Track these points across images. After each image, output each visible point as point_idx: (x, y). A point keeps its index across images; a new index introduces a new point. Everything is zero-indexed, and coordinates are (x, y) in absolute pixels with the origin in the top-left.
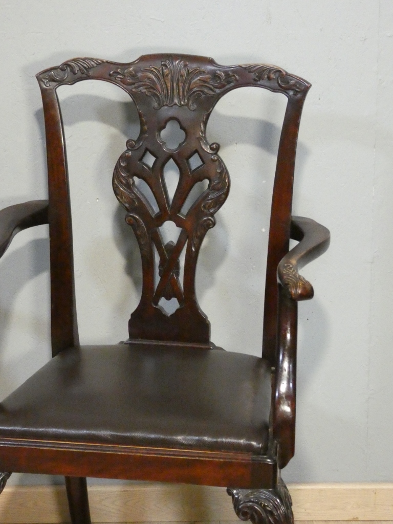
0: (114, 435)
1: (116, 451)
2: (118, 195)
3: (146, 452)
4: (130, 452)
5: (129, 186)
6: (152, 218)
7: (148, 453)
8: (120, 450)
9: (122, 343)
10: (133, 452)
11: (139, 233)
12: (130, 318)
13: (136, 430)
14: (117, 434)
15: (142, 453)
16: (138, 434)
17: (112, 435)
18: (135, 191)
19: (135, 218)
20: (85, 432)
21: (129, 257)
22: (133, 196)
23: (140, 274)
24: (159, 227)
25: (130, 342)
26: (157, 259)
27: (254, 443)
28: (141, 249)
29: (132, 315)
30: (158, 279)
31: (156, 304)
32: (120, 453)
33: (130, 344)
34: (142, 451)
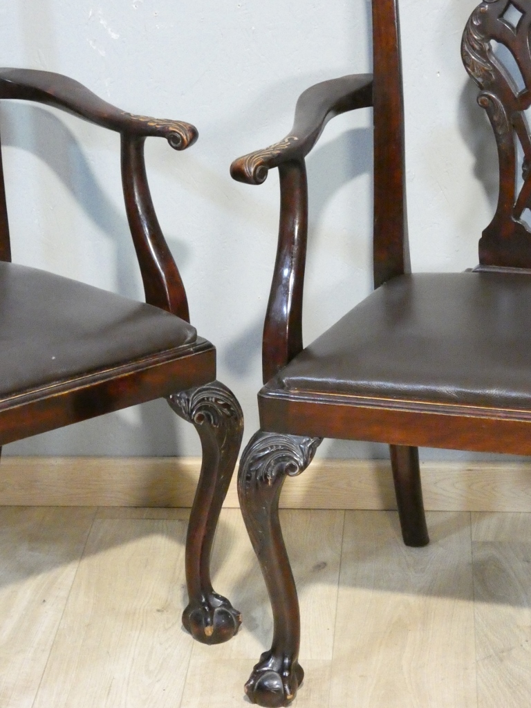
0: (461, 392)
1: (464, 413)
2: (469, 66)
3: (505, 415)
4: (483, 415)
5: (484, 54)
6: (515, 98)
7: (506, 417)
8: (469, 412)
9: (469, 270)
10: (487, 415)
11: (495, 118)
12: (480, 236)
13: (491, 386)
14: (464, 390)
15: (499, 417)
16: (494, 392)
17: (457, 393)
18: (492, 60)
19: (490, 98)
20: (421, 387)
21: (480, 154)
22: (489, 67)
23: (496, 177)
24: (525, 111)
25: (483, 269)
26: (520, 156)
28: (498, 142)
29: (485, 233)
30: (520, 184)
31: (518, 217)
32: (468, 416)
33: (480, 272)
34: (498, 414)
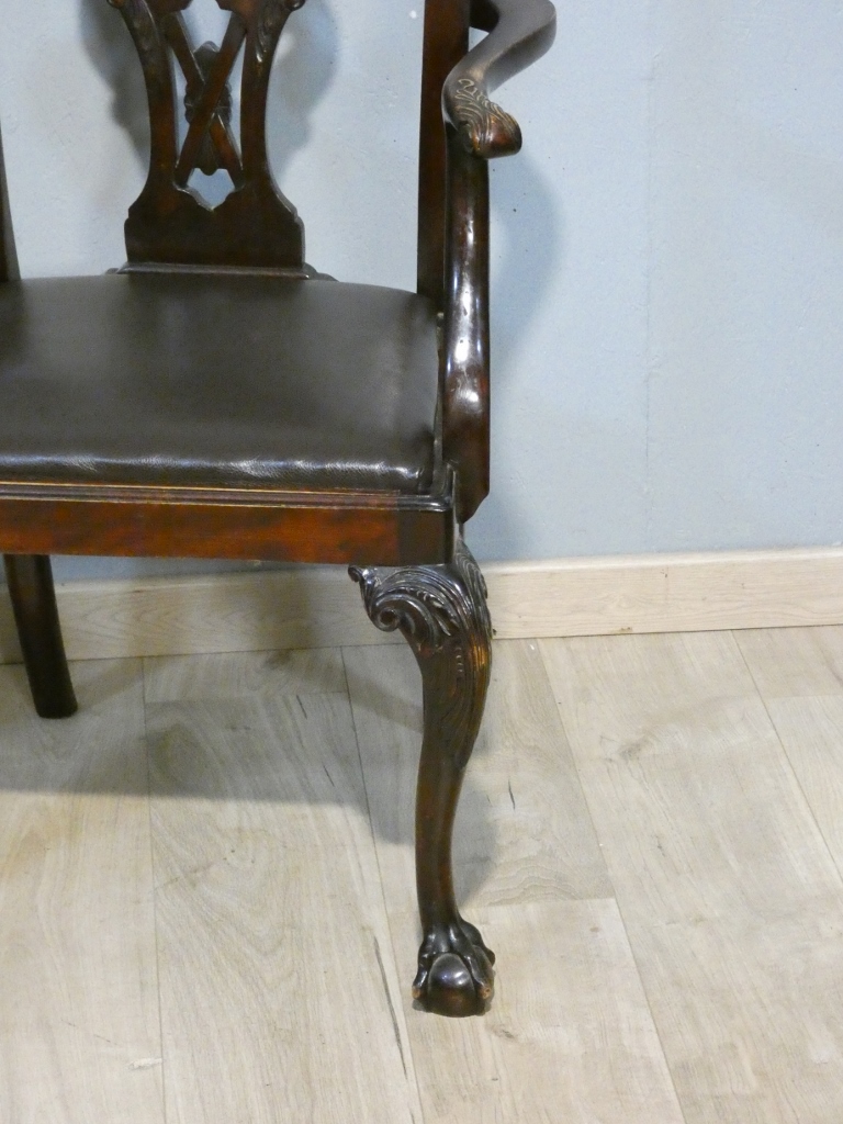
0: (101, 463)
1: (108, 497)
3: (173, 496)
4: (137, 498)
7: (177, 500)
8: (114, 494)
9: (113, 271)
10: (145, 498)
11: (137, 25)
12: (126, 216)
13: (150, 451)
14: (106, 460)
15: (164, 499)
16: (155, 461)
17: (98, 466)
20: (37, 459)
21: (119, 83)
23: (145, 120)
24: (183, 12)
25: (131, 269)
26: (180, 86)
27: (403, 470)
28: (144, 62)
29: (133, 210)
30: (183, 128)
31: (183, 183)
32: (116, 502)
33: (130, 273)
34: (164, 496)
